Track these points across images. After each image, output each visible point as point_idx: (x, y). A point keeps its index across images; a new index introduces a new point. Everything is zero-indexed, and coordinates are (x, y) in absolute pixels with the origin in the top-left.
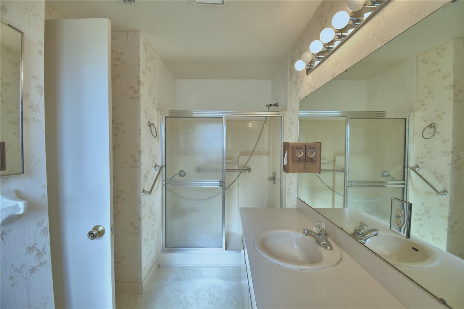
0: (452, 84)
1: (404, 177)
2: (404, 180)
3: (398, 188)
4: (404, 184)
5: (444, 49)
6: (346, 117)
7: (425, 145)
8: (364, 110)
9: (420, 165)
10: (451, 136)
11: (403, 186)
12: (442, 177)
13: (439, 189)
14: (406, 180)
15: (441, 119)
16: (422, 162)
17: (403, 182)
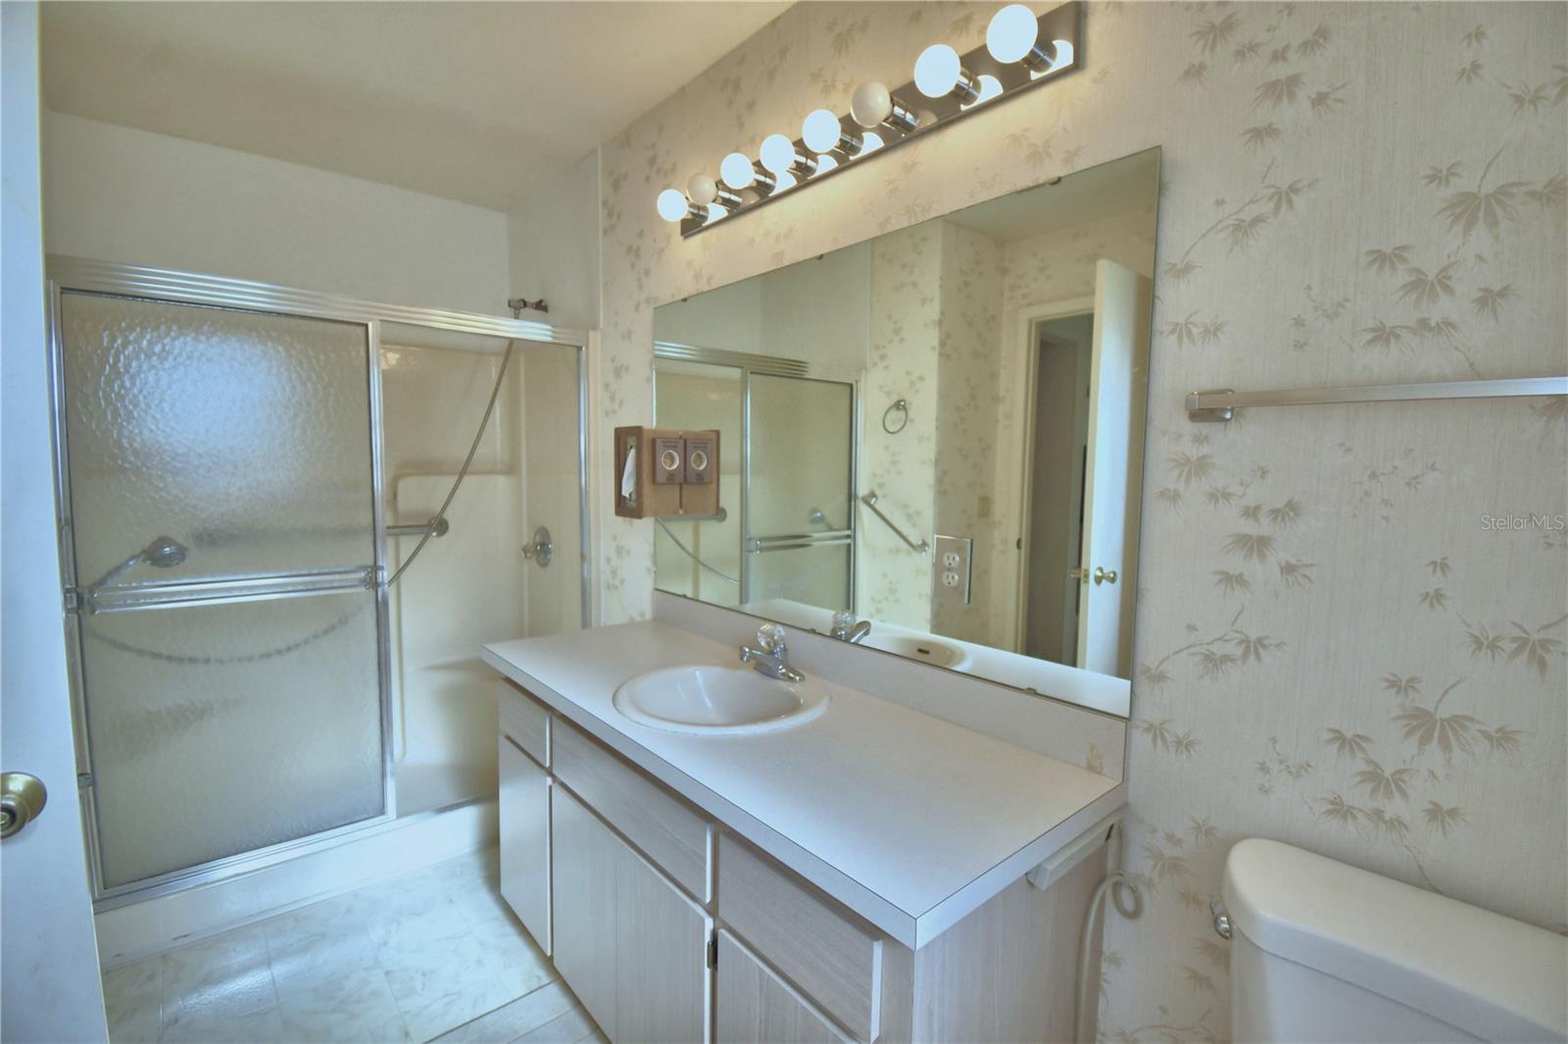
0: (936, 317)
1: (850, 521)
2: (849, 528)
3: (839, 546)
4: (848, 537)
5: (925, 239)
6: (741, 367)
7: (887, 448)
8: (757, 352)
9: (878, 492)
10: (934, 428)
11: (848, 541)
12: (918, 513)
13: (915, 540)
14: (853, 527)
15: (917, 391)
16: (881, 486)
17: (847, 532)
